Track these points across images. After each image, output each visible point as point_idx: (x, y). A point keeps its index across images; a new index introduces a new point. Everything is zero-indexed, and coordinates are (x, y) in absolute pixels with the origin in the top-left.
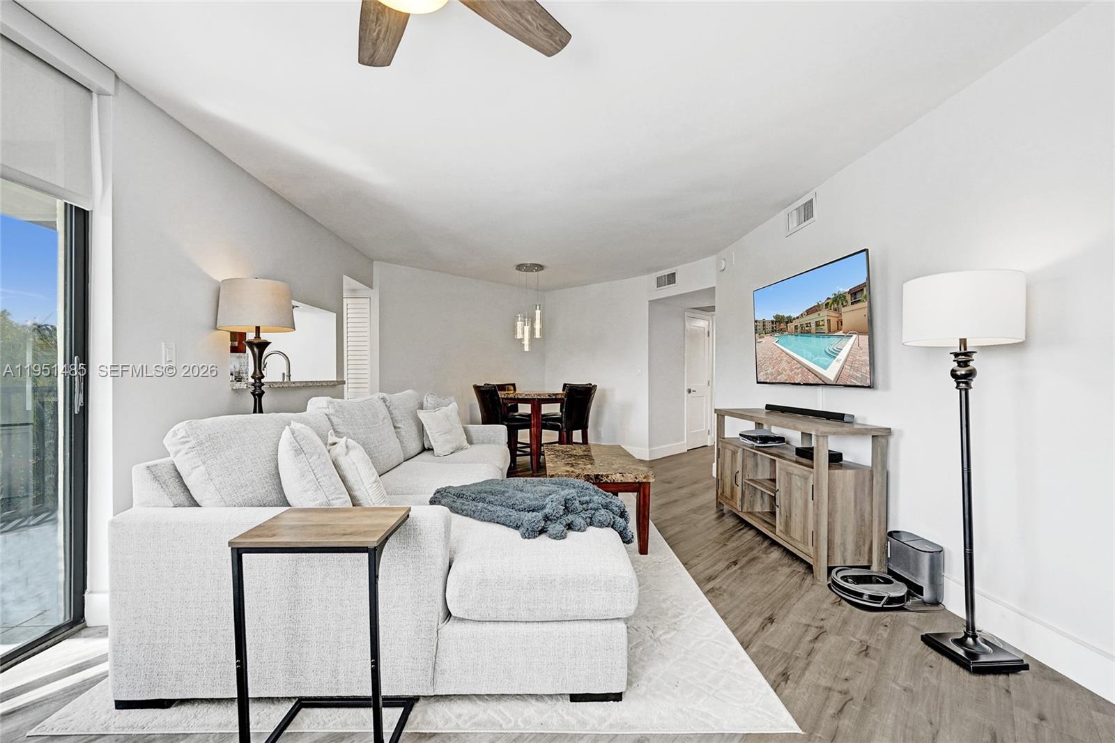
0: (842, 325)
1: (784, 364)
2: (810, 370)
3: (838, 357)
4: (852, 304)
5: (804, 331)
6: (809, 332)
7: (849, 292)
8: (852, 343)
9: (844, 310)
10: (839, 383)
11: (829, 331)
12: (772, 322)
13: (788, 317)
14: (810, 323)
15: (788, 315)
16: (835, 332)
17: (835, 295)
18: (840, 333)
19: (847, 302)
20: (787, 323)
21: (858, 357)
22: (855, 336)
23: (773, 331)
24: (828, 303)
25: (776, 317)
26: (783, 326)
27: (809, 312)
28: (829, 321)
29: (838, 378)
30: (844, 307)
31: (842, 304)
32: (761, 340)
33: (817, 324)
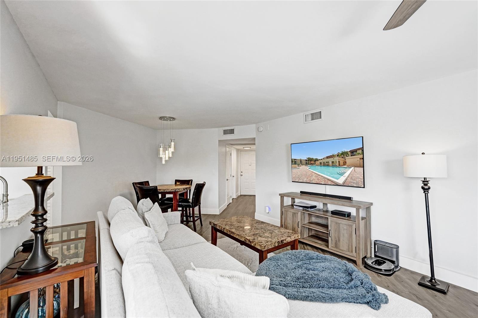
0: (346, 163)
1: (314, 177)
2: (329, 180)
3: (344, 175)
4: (351, 156)
5: (326, 165)
6: (328, 165)
7: (350, 152)
8: (351, 170)
9: (347, 158)
10: (345, 184)
11: (339, 165)
12: (306, 160)
13: (315, 159)
14: (329, 162)
15: (316, 158)
16: (342, 166)
17: (342, 152)
18: (345, 166)
19: (348, 155)
20: (315, 161)
21: (354, 175)
22: (353, 168)
23: (307, 164)
24: (339, 155)
25: (308, 158)
26: (312, 162)
27: (327, 157)
28: (339, 162)
29: (344, 183)
30: (347, 156)
31: (346, 155)
32: (298, 167)
33: (333, 162)
